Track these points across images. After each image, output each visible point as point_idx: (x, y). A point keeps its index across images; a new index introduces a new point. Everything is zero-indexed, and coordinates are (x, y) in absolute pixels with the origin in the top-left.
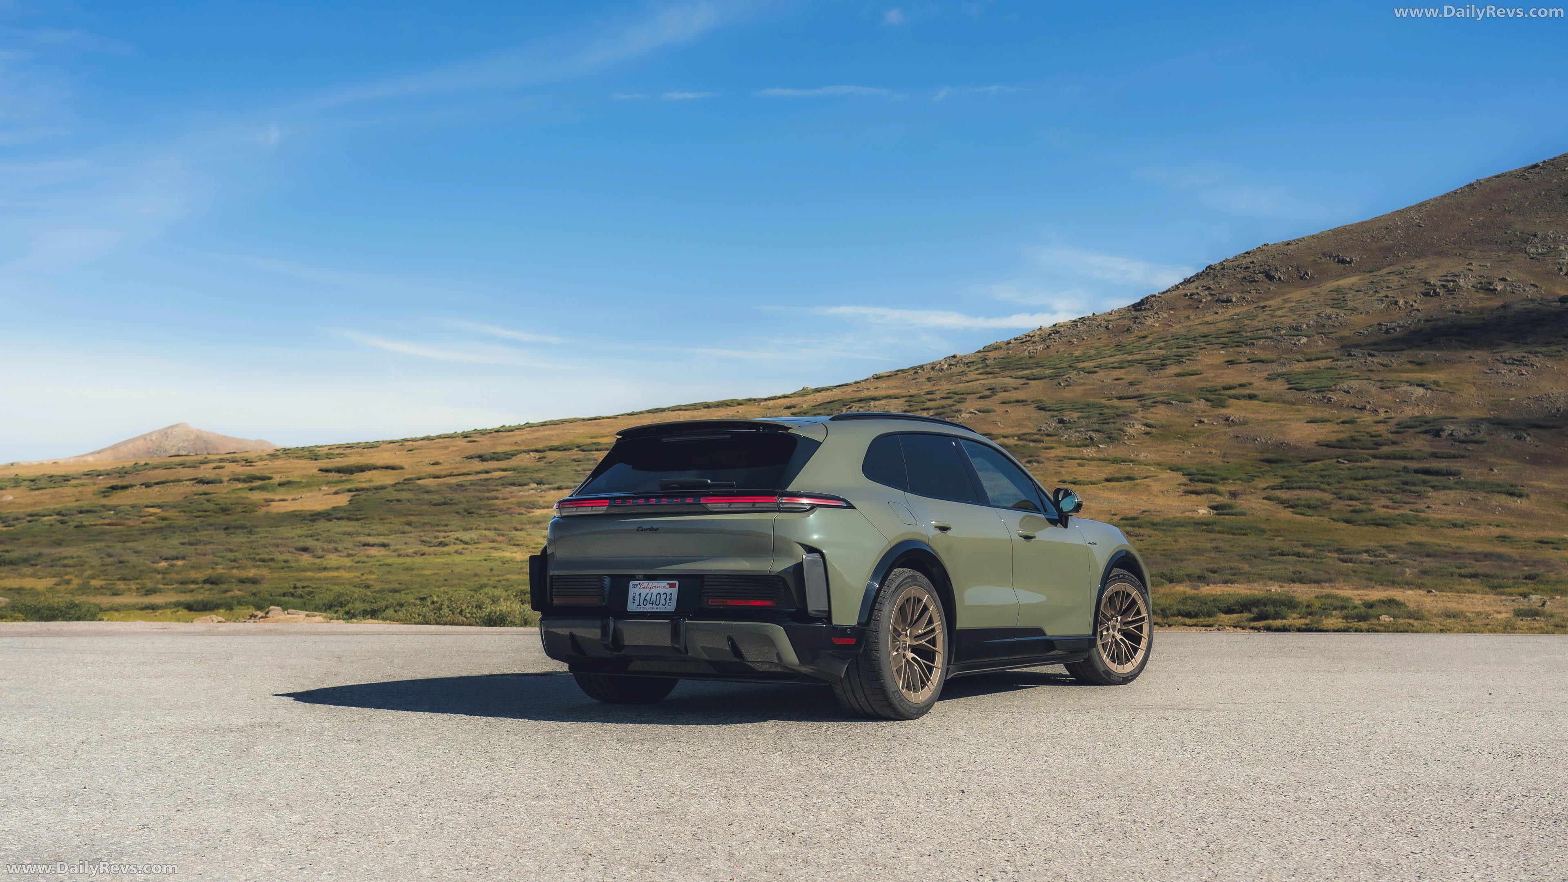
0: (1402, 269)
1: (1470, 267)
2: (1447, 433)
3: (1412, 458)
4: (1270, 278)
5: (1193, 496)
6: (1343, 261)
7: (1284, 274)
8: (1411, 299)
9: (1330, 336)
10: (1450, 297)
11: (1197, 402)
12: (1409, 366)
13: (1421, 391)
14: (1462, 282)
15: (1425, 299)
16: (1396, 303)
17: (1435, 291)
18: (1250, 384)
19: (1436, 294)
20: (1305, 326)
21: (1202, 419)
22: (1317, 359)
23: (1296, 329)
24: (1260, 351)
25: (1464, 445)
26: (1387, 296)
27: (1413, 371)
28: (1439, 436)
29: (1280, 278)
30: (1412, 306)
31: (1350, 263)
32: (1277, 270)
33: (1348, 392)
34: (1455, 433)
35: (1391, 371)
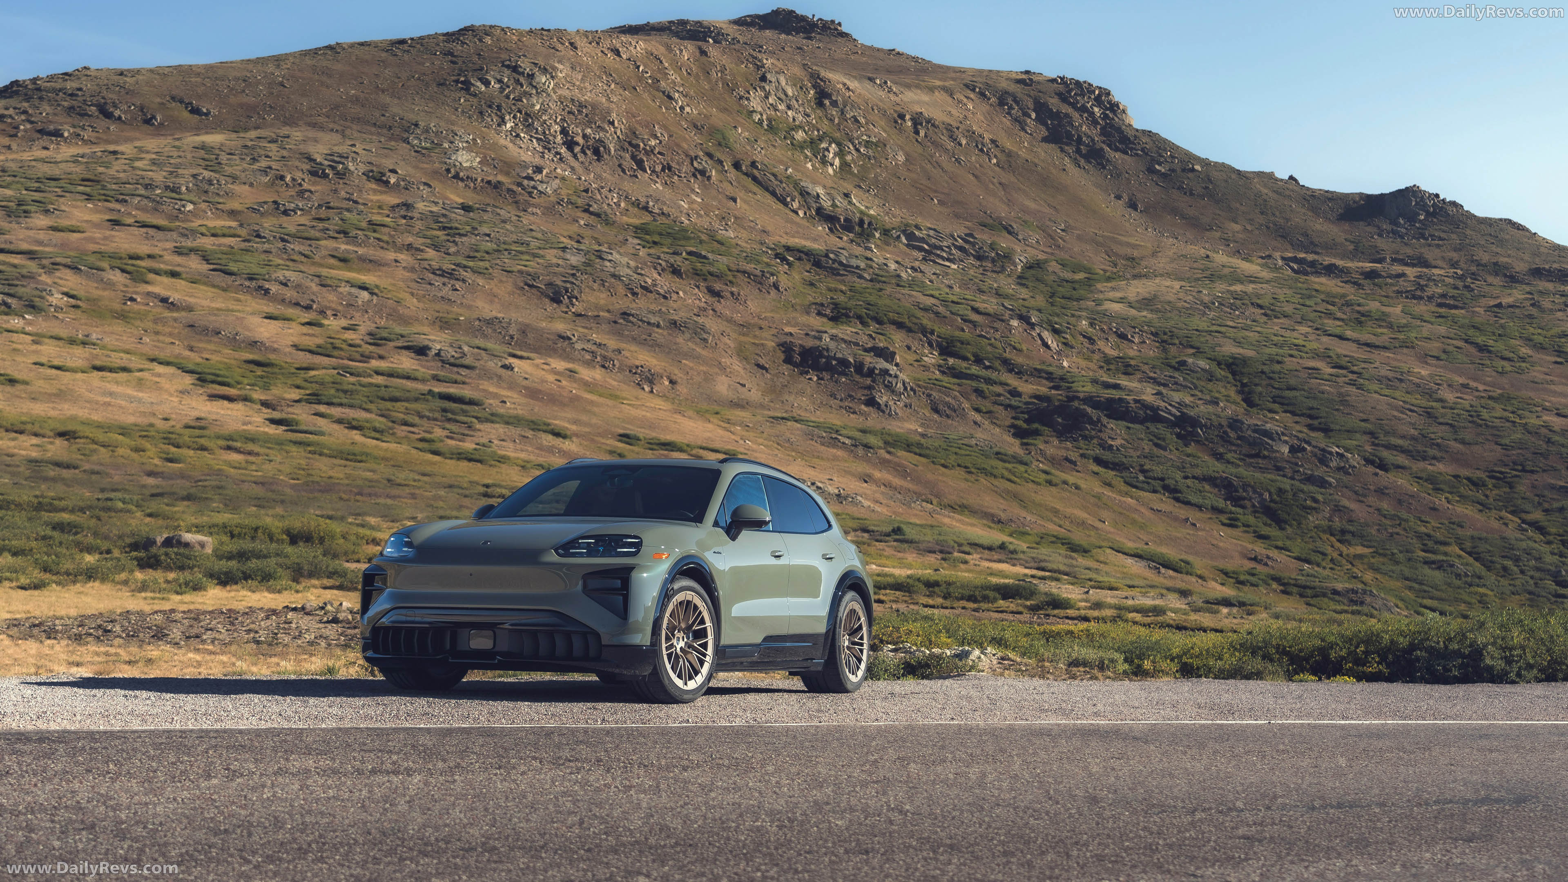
0: (274, 136)
1: (354, 149)
2: (433, 352)
3: (415, 379)
4: (108, 115)
5: (226, 402)
6: (195, 111)
7: (125, 112)
8: (299, 175)
9: (219, 206)
10: (341, 181)
11: (111, 272)
12: (332, 261)
13: (365, 295)
14: (351, 166)
15: (313, 178)
16: (282, 178)
17: (324, 170)
18: (161, 256)
19: (325, 176)
20: (184, 189)
21: (134, 296)
22: (224, 235)
23: (173, 190)
24: (139, 212)
25: (455, 369)
26: (270, 168)
27: (339, 269)
28: (426, 355)
29: (120, 118)
30: (300, 185)
31: (207, 114)
32: (115, 106)
33: (286, 285)
34: (442, 354)
35: (314, 264)
